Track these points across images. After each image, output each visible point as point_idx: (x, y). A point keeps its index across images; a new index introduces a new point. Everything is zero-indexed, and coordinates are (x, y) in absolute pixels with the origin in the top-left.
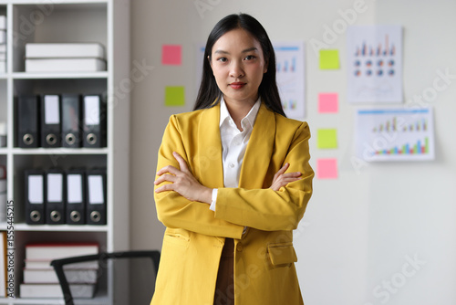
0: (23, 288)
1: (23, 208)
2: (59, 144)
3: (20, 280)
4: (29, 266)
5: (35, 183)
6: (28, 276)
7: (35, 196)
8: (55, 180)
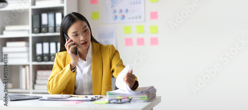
0: (36, 87)
1: (35, 57)
2: (48, 31)
3: (34, 83)
4: (38, 78)
5: (39, 46)
6: (37, 82)
7: (39, 52)
8: (46, 45)
